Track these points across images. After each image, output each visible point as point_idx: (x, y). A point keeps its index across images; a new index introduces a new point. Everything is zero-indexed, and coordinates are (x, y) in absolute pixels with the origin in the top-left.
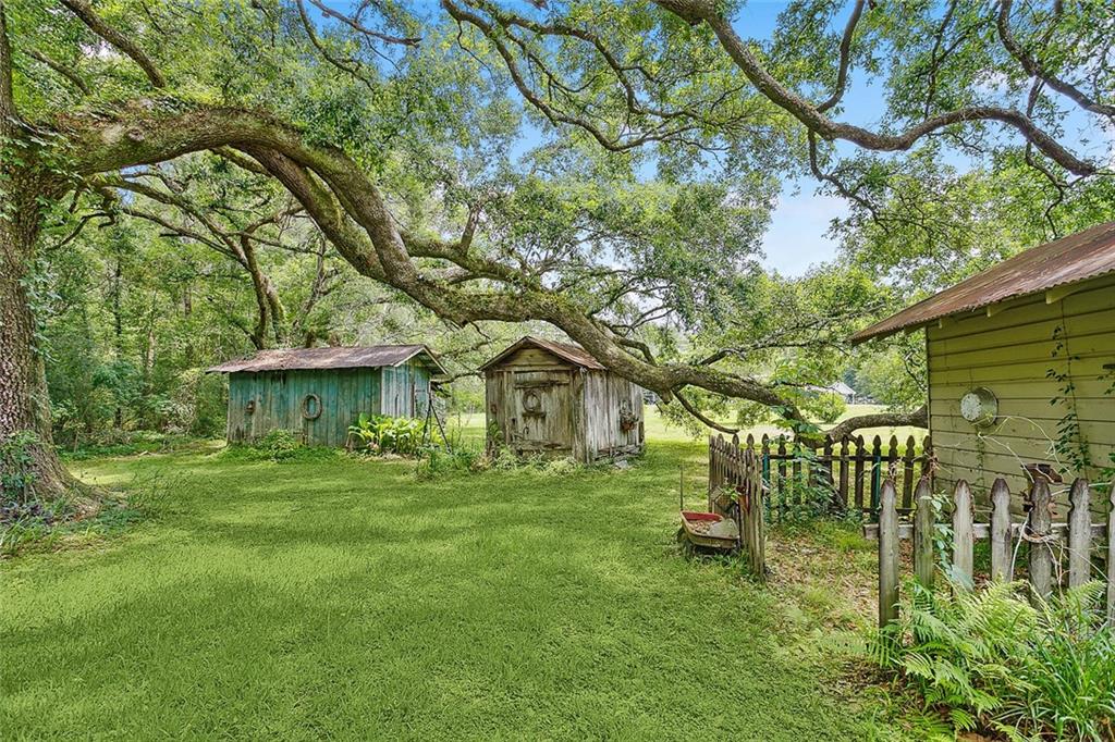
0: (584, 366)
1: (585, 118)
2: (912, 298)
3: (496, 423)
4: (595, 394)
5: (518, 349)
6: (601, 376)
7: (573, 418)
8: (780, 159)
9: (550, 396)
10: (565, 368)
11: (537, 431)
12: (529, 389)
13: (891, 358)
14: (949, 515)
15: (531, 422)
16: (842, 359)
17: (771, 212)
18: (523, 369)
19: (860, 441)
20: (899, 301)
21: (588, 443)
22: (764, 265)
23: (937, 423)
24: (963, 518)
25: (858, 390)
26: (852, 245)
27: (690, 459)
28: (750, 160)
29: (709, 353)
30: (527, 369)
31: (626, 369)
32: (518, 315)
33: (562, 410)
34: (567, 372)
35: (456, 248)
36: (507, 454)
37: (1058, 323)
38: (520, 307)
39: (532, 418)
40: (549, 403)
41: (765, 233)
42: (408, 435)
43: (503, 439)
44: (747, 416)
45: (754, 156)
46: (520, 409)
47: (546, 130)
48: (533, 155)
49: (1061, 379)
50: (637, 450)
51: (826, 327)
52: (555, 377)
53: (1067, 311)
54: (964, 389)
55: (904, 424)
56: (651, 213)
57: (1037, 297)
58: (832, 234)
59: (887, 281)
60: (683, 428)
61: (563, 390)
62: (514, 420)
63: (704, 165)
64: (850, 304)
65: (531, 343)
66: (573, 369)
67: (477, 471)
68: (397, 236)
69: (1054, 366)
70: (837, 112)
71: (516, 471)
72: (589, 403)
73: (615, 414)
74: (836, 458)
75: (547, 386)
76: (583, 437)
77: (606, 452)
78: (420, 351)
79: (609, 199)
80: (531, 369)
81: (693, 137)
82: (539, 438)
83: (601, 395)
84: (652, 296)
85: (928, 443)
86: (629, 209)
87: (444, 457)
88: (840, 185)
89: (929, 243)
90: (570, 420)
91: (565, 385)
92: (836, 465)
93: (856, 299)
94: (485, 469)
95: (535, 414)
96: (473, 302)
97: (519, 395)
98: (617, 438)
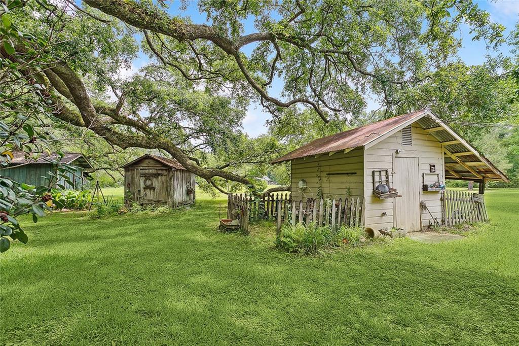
0: (174, 168)
1: (178, 64)
2: (289, 149)
3: (129, 192)
4: (177, 179)
5: (142, 159)
6: (180, 172)
7: (168, 189)
8: (250, 95)
9: (157, 180)
10: (164, 168)
11: (151, 195)
12: (147, 177)
13: (283, 167)
14: (291, 208)
15: (148, 192)
16: (267, 167)
17: (246, 112)
18: (145, 168)
19: (272, 196)
20: (285, 149)
21: (174, 200)
22: (243, 132)
23: (293, 189)
24: (294, 209)
25: (272, 179)
26: (272, 129)
27: (214, 206)
28: (240, 92)
29: (224, 164)
30: (146, 168)
31: (194, 170)
32: (151, 146)
33: (163, 186)
34: (166, 170)
35: (113, 110)
36: (136, 206)
37: (319, 162)
38: (152, 143)
39: (148, 190)
40: (157, 183)
41: (244, 119)
42: (74, 199)
43: (134, 199)
44: (234, 188)
45: (242, 91)
46: (142, 185)
47: (151, 57)
48: (146, 69)
49: (319, 177)
50: (192, 203)
51: (263, 157)
52: (161, 172)
53: (321, 160)
54: (300, 179)
55: (285, 190)
56: (201, 106)
57: (313, 156)
58: (266, 125)
59: (282, 142)
60: (208, 194)
61: (164, 178)
62: (139, 191)
63: (224, 91)
64: (271, 149)
65: (149, 157)
66: (169, 169)
67: (121, 214)
68: (92, 106)
69: (318, 173)
70: (270, 87)
71: (140, 213)
72: (175, 183)
73: (185, 187)
74: (266, 201)
75: (156, 175)
76: (172, 197)
77: (181, 204)
78: (80, 156)
79: (184, 97)
80: (148, 168)
81: (220, 80)
82: (152, 198)
83: (180, 180)
84: (199, 139)
85: (291, 196)
86: (193, 103)
87: (105, 208)
88: (269, 109)
89: (294, 131)
90: (167, 190)
91: (165, 175)
92: (266, 202)
93: (273, 147)
94: (125, 213)
95: (151, 188)
96: (130, 139)
97: (142, 180)
98: (185, 198)
